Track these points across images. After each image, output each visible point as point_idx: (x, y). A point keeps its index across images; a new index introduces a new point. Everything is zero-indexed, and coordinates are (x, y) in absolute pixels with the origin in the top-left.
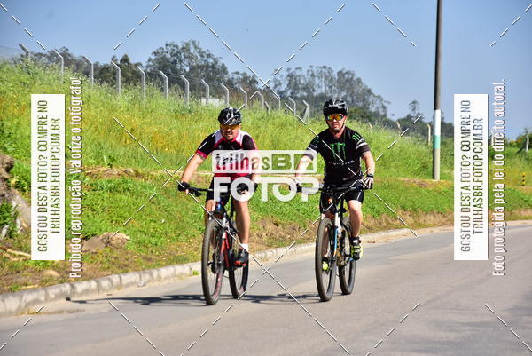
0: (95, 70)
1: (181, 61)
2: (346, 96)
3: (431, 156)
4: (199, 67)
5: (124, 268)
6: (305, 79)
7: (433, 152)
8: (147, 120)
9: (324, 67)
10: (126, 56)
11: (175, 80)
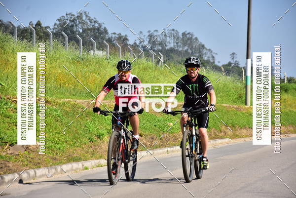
0: (18, 31)
1: (76, 25)
2: (188, 50)
3: (245, 89)
4: (89, 29)
5: (38, 165)
6: (160, 38)
7: (246, 87)
8: (54, 65)
9: (173, 30)
10: (39, 21)
11: (73, 39)
